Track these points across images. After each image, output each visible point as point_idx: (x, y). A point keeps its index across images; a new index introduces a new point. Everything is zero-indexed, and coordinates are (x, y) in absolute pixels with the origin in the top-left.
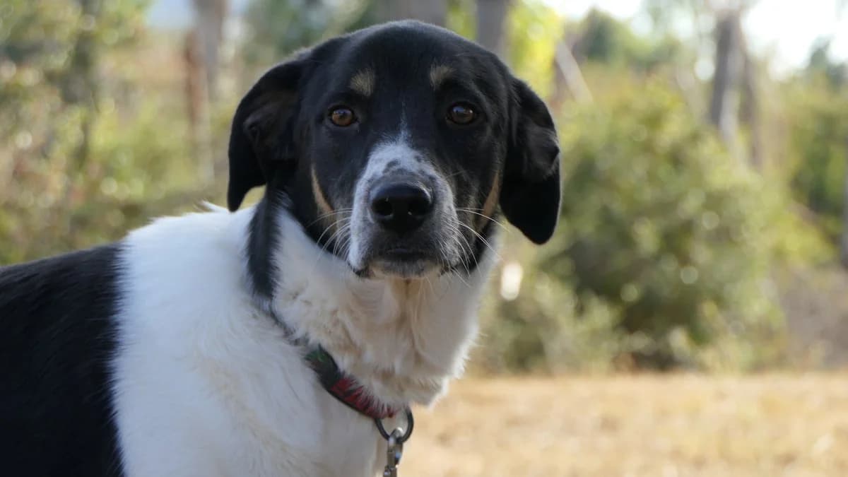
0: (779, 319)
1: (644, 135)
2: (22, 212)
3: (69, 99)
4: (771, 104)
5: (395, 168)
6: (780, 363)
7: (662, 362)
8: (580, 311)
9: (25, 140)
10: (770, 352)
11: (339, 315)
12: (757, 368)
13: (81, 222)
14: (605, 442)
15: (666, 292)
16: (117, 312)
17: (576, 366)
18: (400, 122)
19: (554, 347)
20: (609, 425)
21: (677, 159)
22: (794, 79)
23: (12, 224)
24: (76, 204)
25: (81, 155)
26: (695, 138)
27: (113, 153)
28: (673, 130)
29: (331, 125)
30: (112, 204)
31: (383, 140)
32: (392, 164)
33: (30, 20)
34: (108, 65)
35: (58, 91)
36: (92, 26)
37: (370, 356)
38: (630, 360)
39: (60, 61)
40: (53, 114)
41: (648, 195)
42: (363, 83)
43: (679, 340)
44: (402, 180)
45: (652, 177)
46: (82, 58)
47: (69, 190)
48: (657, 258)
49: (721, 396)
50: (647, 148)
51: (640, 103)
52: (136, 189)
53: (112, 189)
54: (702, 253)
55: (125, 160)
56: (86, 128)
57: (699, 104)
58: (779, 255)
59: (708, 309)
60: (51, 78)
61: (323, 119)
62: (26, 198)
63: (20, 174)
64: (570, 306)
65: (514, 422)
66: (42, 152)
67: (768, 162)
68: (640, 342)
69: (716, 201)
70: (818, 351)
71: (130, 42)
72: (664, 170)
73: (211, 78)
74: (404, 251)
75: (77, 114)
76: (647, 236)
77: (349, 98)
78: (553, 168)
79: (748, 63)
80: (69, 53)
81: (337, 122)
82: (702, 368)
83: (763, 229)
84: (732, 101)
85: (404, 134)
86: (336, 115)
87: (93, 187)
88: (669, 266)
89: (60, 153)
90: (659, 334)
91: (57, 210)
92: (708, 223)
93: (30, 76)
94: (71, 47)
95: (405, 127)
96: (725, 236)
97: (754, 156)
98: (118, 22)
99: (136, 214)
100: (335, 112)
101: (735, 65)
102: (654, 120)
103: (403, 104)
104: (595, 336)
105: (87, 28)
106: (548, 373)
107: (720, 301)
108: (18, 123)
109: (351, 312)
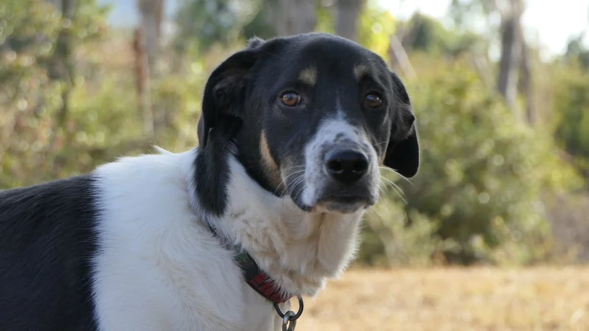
0: (546, 229)
1: (452, 100)
2: (21, 154)
3: (53, 76)
4: (540, 79)
5: (342, 138)
6: (548, 259)
7: (466, 259)
8: (409, 223)
9: (23, 105)
10: (540, 252)
11: (269, 231)
12: (531, 262)
13: (61, 161)
14: (426, 313)
15: (469, 210)
16: (96, 225)
17: (405, 261)
18: (336, 105)
19: (390, 248)
20: (429, 302)
21: (475, 118)
22: (557, 62)
23: (14, 163)
24: (58, 149)
25: (62, 115)
26: (488, 103)
27: (84, 113)
28: (473, 98)
29: (282, 105)
30: (83, 149)
31: (328, 117)
32: (339, 135)
33: (27, 21)
34: (81, 53)
35: (45, 71)
36: (69, 25)
37: (285, 261)
38: (443, 258)
39: (47, 50)
40: (42, 86)
41: (456, 142)
42: (309, 76)
43: (477, 243)
44: (348, 147)
45: (458, 130)
46: (63, 47)
47: (53, 139)
48: (462, 186)
49: (507, 282)
50: (455, 110)
51: (450, 79)
52: (100, 139)
53: (83, 138)
54: (493, 183)
55: (92, 118)
56: (65, 96)
57: (491, 79)
58: (546, 184)
59: (498, 221)
60: (40, 61)
61: (275, 99)
62: (23, 145)
63: (18, 128)
64: (401, 219)
65: (363, 300)
66: (35, 113)
67: (539, 121)
68: (451, 245)
69: (502, 147)
70: (574, 251)
71: (96, 37)
72: (467, 125)
73: (151, 62)
74: (349, 195)
75: (59, 86)
76: (455, 171)
77: (298, 86)
78: (411, 130)
79: (525, 50)
80: (53, 44)
81: (286, 102)
82: (493, 263)
83: (536, 166)
84: (514, 78)
85: (340, 113)
86: (285, 97)
87: (70, 138)
88: (470, 191)
89: (46, 113)
90: (464, 240)
91: (45, 153)
92: (497, 161)
93: (26, 61)
94: (54, 40)
95: (340, 108)
96: (510, 171)
97: (529, 115)
98: (88, 23)
99: (100, 155)
100: (284, 96)
101: (516, 51)
102: (460, 90)
103: (337, 92)
104: (419, 241)
105: (66, 27)
106: (386, 267)
107: (506, 216)
108: (18, 93)
109: (278, 230)
